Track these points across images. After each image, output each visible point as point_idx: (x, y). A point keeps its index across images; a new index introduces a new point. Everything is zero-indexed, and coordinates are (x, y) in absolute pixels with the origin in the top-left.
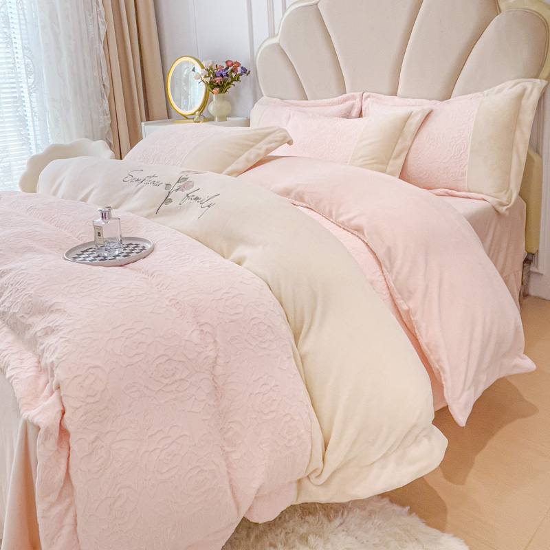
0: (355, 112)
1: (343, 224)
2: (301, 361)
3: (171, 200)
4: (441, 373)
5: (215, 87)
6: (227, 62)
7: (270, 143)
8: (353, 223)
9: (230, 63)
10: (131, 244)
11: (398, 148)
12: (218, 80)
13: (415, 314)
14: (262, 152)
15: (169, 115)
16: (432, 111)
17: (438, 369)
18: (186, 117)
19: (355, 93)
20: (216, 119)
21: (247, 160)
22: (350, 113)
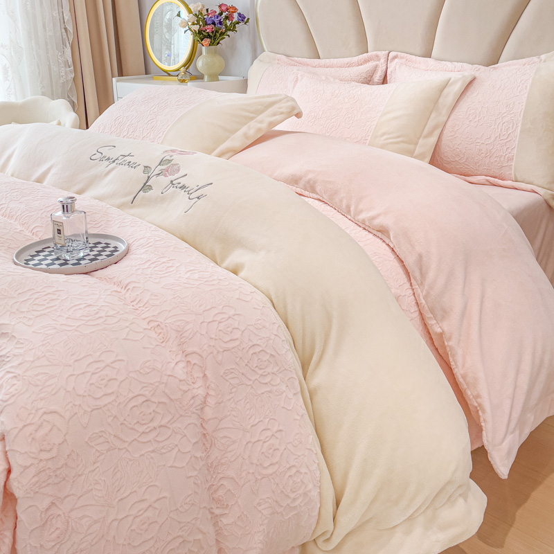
0: (378, 76)
1: (363, 222)
2: (310, 397)
3: (150, 188)
4: (480, 412)
5: (205, 37)
6: (220, 6)
7: (274, 115)
8: (377, 222)
9: (224, 8)
10: (99, 243)
11: (430, 124)
12: (209, 29)
13: (450, 339)
14: (264, 126)
15: (147, 69)
16: (474, 79)
17: (476, 407)
18: (168, 74)
19: (379, 53)
20: (206, 77)
21: (246, 136)
22: (372, 76)
